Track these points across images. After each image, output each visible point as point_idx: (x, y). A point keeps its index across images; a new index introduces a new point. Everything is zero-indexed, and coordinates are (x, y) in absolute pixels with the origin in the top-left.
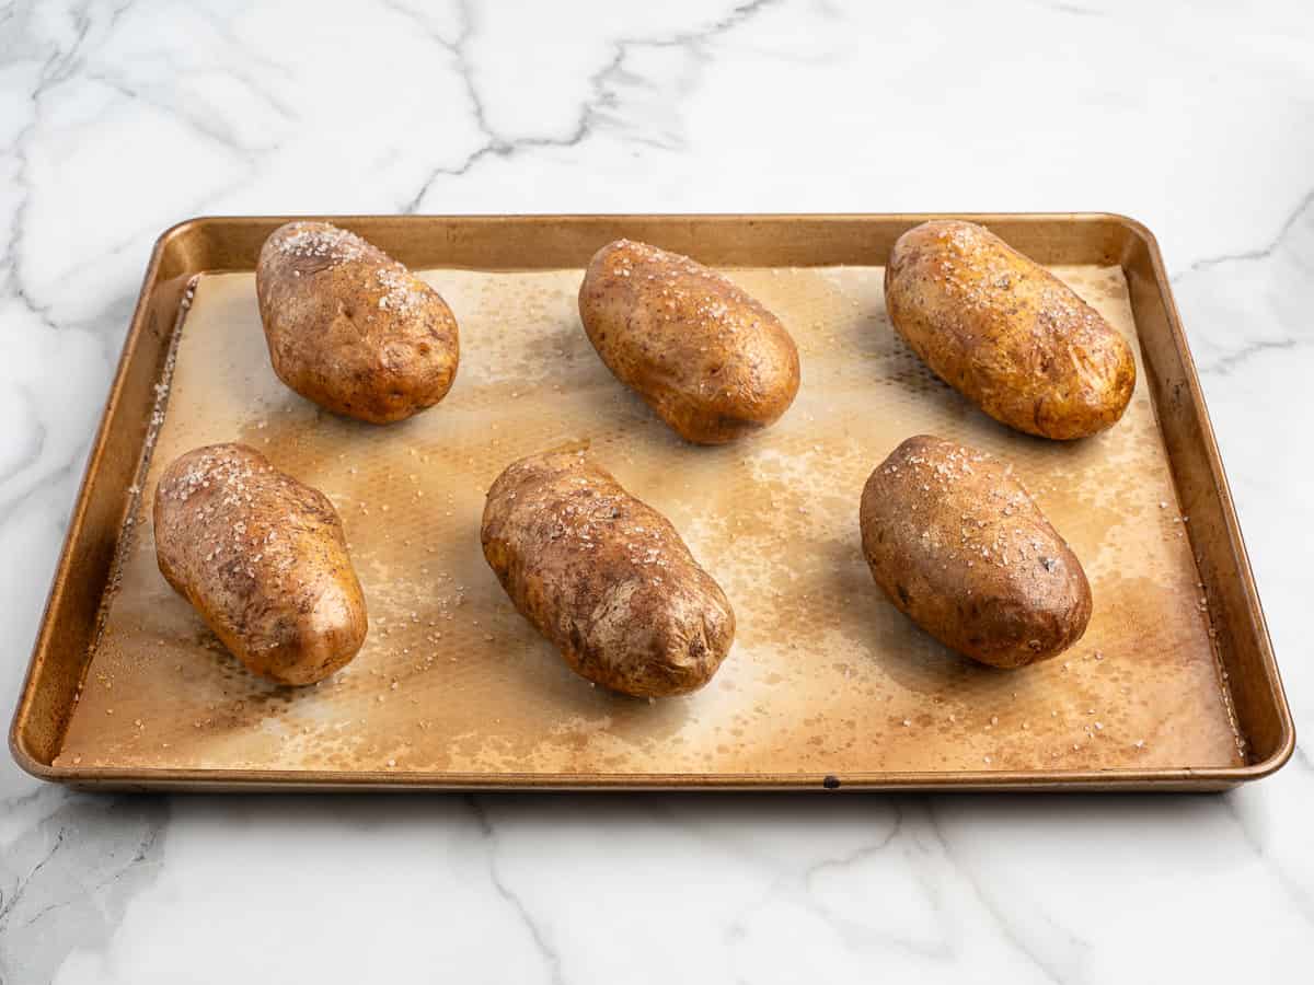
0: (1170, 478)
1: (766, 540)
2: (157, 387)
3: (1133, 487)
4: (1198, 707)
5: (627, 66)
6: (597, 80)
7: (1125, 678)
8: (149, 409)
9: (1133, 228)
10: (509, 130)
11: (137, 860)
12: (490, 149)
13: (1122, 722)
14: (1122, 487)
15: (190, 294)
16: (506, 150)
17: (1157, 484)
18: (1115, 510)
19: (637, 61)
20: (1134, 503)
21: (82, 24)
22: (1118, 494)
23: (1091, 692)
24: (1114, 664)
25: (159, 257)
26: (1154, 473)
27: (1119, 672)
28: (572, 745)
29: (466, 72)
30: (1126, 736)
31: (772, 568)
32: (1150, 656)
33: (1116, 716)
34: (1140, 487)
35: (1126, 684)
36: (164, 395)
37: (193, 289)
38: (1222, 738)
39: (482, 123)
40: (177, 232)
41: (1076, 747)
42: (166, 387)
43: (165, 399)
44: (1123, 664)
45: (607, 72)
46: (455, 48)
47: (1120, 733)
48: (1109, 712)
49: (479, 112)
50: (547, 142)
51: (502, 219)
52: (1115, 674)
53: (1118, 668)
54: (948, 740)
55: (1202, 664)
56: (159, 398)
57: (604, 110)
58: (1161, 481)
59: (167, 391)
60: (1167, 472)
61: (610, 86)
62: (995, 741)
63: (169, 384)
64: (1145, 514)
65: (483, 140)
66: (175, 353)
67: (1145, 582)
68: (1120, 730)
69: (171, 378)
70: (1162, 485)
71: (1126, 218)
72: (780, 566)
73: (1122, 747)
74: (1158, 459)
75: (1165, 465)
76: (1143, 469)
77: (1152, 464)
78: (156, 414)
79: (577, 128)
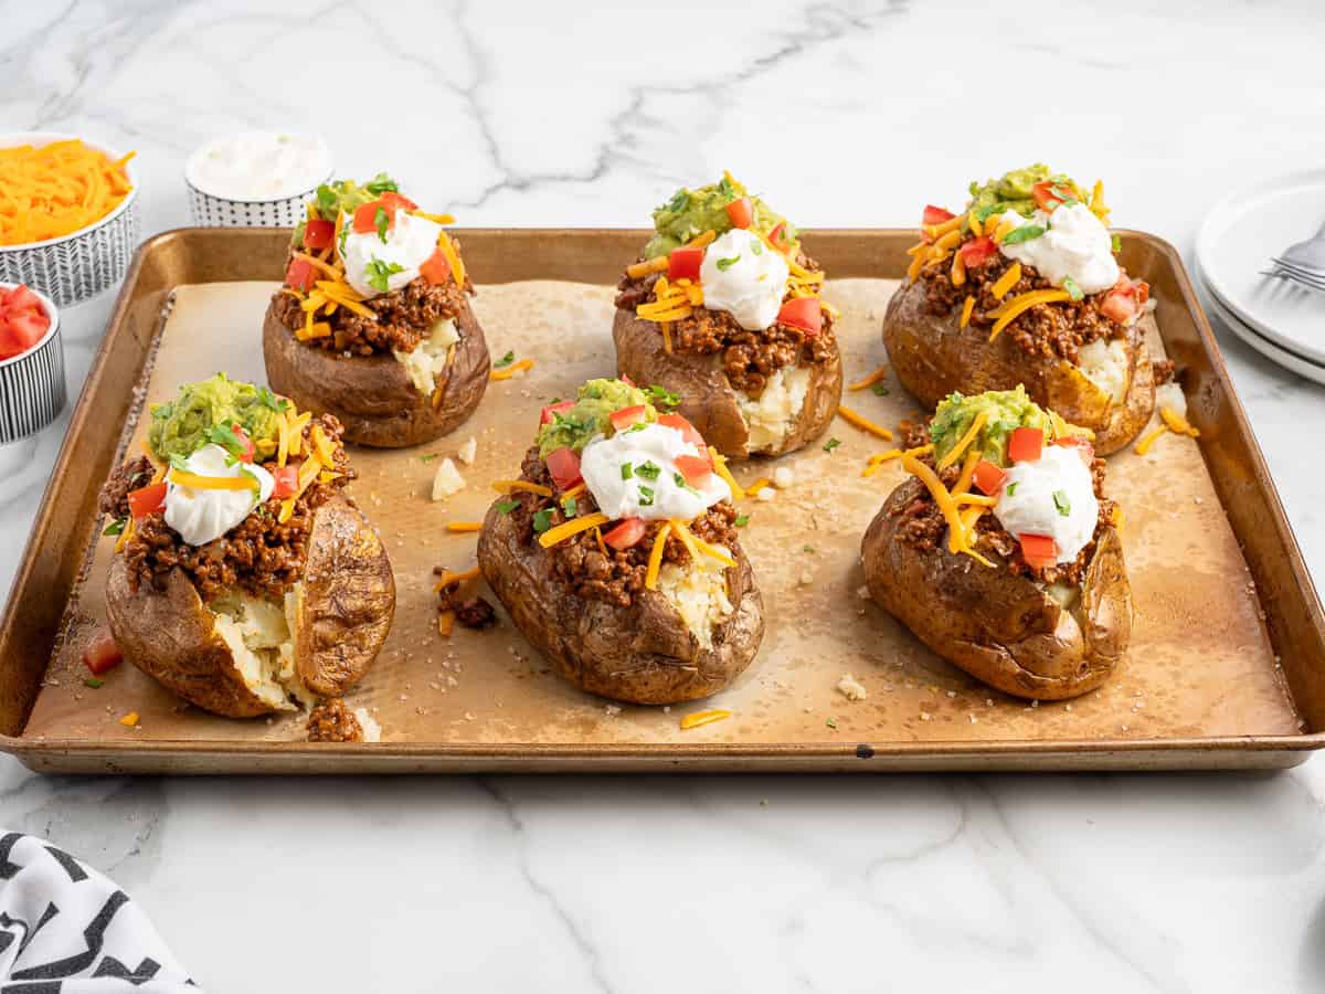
0: (1207, 474)
1: (783, 532)
2: (135, 389)
3: (1168, 485)
4: (1251, 690)
5: (646, 110)
6: (616, 123)
7: (1173, 663)
8: (124, 410)
9: (1154, 244)
10: (525, 167)
11: (132, 854)
12: (506, 184)
13: (1171, 703)
14: (1157, 484)
15: (169, 305)
16: (522, 186)
17: (1193, 479)
18: (1151, 507)
19: (655, 106)
20: (1170, 499)
21: (82, 68)
22: (1153, 492)
23: (1138, 677)
24: (1159, 649)
25: (140, 263)
26: (1191, 468)
27: (1166, 657)
28: (580, 729)
29: (479, 114)
30: (1176, 716)
31: (791, 560)
32: (1198, 641)
33: (1165, 698)
34: (1177, 483)
35: (1174, 669)
36: (142, 398)
37: (173, 301)
38: (1279, 720)
39: (497, 162)
40: (160, 241)
41: (1125, 728)
42: (143, 390)
43: (143, 402)
44: (1169, 649)
45: (625, 116)
46: (468, 94)
47: (1170, 714)
48: (1157, 695)
49: (494, 151)
50: (565, 178)
51: (499, 232)
52: (1161, 659)
53: (1164, 653)
54: (986, 724)
55: (1253, 648)
56: (137, 401)
57: (624, 150)
58: (1198, 476)
59: (145, 394)
60: (1203, 468)
61: (629, 129)
62: (1036, 724)
63: (146, 387)
64: (1182, 508)
65: (499, 177)
66: (153, 359)
67: (1186, 570)
68: (1170, 711)
69: (148, 383)
70: (1198, 479)
71: (1146, 234)
72: (799, 558)
73: (1173, 727)
74: (1193, 455)
75: (1200, 461)
76: (1179, 466)
77: (1187, 461)
78: (133, 415)
79: (595, 165)
